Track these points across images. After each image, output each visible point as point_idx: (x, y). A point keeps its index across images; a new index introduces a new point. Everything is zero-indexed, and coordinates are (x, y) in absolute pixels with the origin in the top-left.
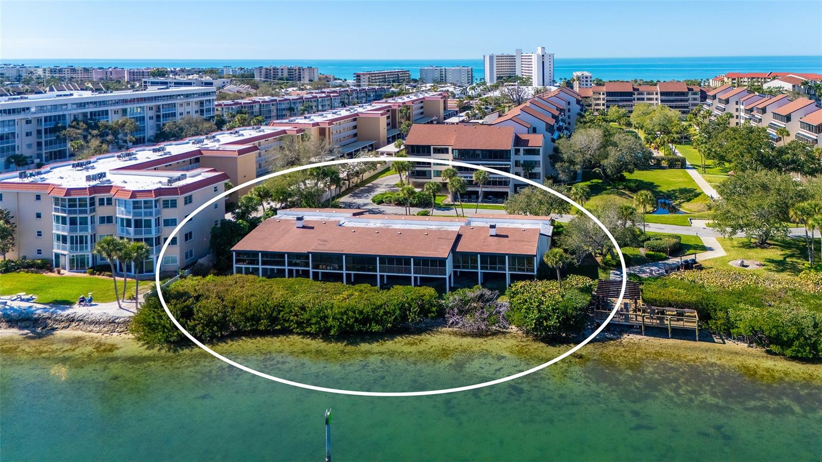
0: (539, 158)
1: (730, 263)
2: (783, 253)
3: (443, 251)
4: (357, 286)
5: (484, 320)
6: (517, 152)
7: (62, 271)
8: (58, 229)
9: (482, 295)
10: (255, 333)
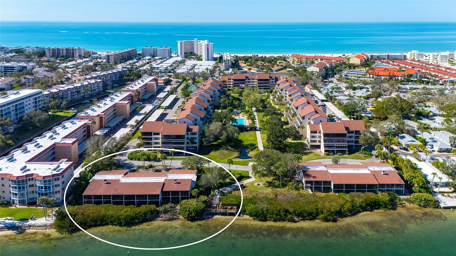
0: (197, 136)
1: (255, 184)
2: (273, 178)
3: (158, 192)
4: (129, 206)
5: (171, 215)
6: (188, 134)
7: (17, 206)
8: (13, 191)
9: (171, 206)
10: (96, 226)
